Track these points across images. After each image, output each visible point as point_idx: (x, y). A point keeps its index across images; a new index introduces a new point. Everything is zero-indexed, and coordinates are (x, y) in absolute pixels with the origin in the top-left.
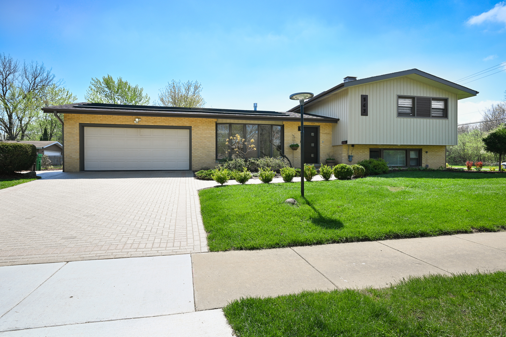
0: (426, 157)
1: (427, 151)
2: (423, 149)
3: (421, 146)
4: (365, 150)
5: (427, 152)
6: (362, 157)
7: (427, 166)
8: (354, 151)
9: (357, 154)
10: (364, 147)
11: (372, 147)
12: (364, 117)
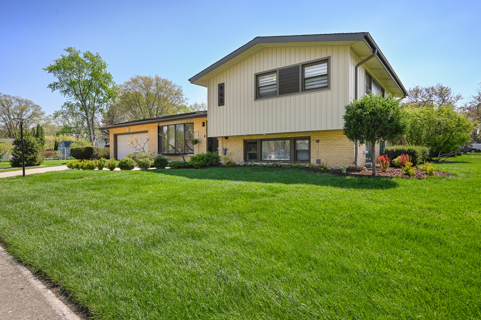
0: (317, 149)
1: (318, 139)
2: (311, 137)
3: (309, 133)
4: (239, 142)
5: (318, 141)
6: (236, 150)
7: (318, 161)
8: (228, 144)
9: (231, 146)
10: (237, 139)
11: (246, 138)
12: (222, 107)
